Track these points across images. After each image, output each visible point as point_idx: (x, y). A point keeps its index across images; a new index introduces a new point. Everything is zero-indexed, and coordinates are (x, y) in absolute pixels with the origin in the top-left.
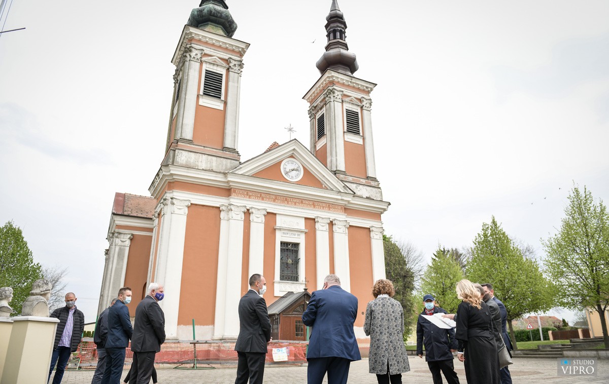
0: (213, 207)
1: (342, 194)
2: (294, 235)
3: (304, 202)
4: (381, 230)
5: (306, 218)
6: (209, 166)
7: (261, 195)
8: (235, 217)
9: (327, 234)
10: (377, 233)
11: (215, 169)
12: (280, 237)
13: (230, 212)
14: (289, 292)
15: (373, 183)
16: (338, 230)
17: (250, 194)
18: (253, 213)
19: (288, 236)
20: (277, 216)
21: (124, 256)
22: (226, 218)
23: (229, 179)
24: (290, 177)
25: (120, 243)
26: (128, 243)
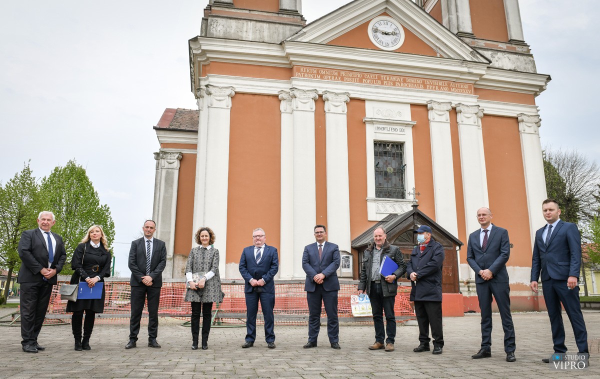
0: (269, 96)
1: (469, 65)
2: (395, 130)
3: (408, 80)
4: (537, 120)
5: (412, 105)
6: (258, 36)
7: (339, 74)
8: (301, 106)
9: (447, 128)
10: (529, 125)
11: (266, 40)
12: (372, 134)
13: (294, 100)
14: (391, 214)
15: (519, 49)
16: (466, 121)
17: (323, 72)
18: (328, 100)
19: (385, 131)
20: (367, 103)
21: (173, 182)
22: (288, 111)
23: (288, 51)
24: (384, 45)
25: (167, 165)
26: (176, 164)
